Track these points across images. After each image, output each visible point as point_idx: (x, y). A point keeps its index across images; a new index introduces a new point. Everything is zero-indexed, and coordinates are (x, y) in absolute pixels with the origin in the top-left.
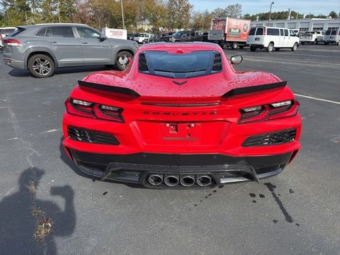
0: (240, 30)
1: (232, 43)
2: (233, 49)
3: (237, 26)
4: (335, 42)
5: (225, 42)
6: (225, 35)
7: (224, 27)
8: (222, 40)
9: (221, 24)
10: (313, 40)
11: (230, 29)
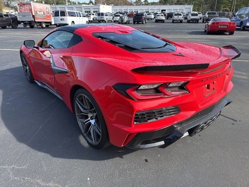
0: (44, 13)
1: (40, 23)
2: (43, 28)
3: (41, 9)
4: (104, 20)
5: (35, 22)
6: (33, 16)
7: (31, 10)
8: (32, 21)
9: (27, 7)
10: (92, 19)
11: (36, 12)
